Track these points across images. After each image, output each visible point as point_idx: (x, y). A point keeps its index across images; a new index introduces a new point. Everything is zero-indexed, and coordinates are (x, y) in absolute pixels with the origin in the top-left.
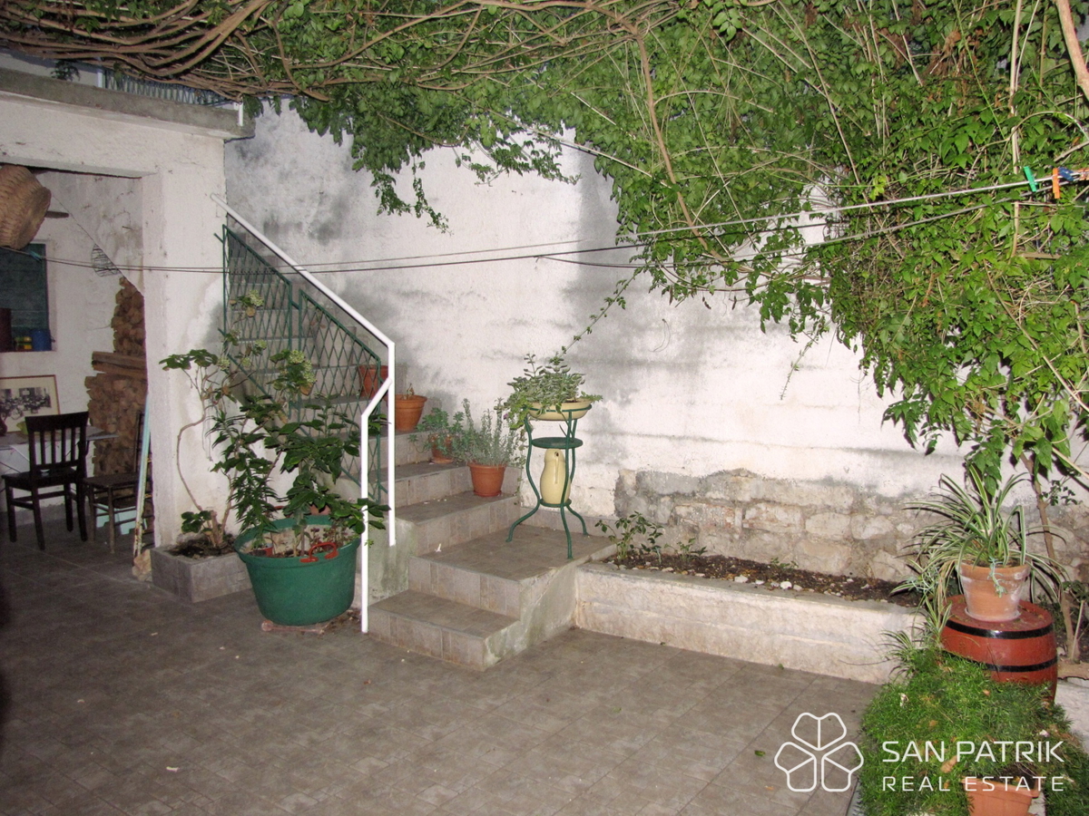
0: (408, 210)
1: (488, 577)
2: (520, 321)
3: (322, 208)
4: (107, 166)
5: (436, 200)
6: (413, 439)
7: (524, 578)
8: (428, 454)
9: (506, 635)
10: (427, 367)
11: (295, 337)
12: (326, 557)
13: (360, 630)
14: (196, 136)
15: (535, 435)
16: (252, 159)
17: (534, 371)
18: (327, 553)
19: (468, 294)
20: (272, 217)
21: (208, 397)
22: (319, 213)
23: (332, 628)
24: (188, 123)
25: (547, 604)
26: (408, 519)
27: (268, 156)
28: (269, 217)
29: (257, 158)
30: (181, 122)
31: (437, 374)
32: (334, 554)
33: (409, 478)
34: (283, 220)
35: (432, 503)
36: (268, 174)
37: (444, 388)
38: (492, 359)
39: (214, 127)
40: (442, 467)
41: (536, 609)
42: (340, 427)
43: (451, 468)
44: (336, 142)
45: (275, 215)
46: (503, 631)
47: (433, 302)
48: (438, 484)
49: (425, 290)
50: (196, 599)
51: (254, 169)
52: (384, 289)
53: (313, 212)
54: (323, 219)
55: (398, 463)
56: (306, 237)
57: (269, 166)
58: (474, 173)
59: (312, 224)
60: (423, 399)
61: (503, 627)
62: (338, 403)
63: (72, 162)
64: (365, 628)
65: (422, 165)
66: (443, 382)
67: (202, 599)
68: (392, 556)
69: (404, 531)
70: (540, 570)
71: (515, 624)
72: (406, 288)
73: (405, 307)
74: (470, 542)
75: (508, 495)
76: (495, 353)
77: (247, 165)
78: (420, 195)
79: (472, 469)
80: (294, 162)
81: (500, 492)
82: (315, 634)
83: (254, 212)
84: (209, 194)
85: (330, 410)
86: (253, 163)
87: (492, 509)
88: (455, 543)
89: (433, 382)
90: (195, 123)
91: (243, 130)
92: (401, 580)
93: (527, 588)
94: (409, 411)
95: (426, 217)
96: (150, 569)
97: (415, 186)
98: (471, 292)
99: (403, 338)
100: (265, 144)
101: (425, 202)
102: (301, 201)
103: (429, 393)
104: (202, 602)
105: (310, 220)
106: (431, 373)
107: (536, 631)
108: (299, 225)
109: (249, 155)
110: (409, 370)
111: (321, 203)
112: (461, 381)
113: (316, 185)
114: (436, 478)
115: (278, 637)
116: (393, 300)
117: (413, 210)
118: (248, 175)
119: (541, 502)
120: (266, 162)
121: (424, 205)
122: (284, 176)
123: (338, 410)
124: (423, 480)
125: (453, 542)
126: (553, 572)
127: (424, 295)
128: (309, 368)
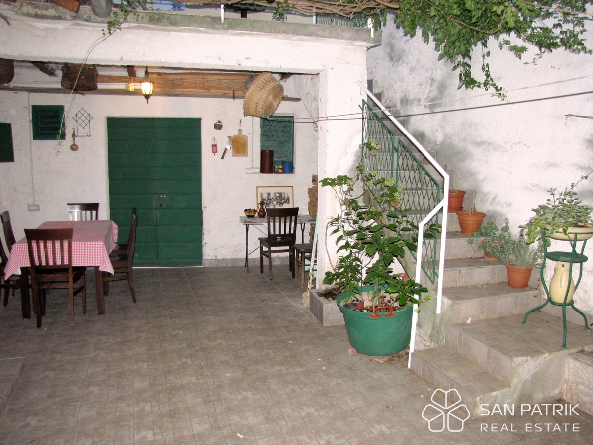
0: (479, 86)
1: (493, 350)
2: (552, 163)
3: (432, 88)
4: (294, 67)
5: (499, 78)
6: (471, 242)
7: (518, 356)
8: (481, 254)
9: (496, 396)
10: (488, 193)
11: (395, 170)
12: (386, 316)
13: (407, 366)
14: (349, 47)
15: (550, 249)
16: (396, 61)
17: (554, 201)
18: (387, 313)
19: (518, 143)
20: (405, 95)
21: (345, 204)
22: (430, 91)
23: (391, 361)
24: (338, 38)
25: (537, 379)
26: (449, 298)
27: (404, 58)
28: (404, 96)
29: (399, 60)
30: (334, 37)
31: (494, 199)
32: (391, 315)
33: (459, 269)
34: (411, 98)
35: (475, 287)
36: (404, 69)
37: (498, 208)
38: (531, 190)
39: (356, 39)
40: (488, 263)
41: (526, 381)
42: (410, 230)
43: (494, 264)
44: (425, 41)
45: (407, 94)
46: (494, 393)
47: (495, 149)
48: (482, 275)
49: (490, 141)
50: (325, 324)
51: (396, 67)
52: (465, 140)
53: (427, 91)
54: (432, 95)
55: (448, 258)
56: (423, 107)
57: (404, 65)
58: (512, 54)
59: (426, 99)
60: (483, 215)
61: (495, 390)
62: (410, 214)
63: (275, 66)
64: (409, 367)
65: (488, 54)
66: (498, 204)
67: (328, 325)
68: (438, 320)
69: (446, 305)
70: (534, 352)
71: (505, 390)
72: (479, 140)
73: (477, 152)
74: (494, 319)
75: (532, 289)
76: (533, 186)
77: (393, 65)
78: (488, 75)
79: (508, 268)
80: (418, 60)
81: (526, 285)
82: (378, 363)
83: (396, 93)
84: (356, 82)
85: (405, 219)
86: (396, 64)
87: (517, 297)
88: (483, 318)
89: (491, 203)
90: (343, 38)
91: (374, 40)
92: (441, 338)
93: (519, 364)
94: (471, 222)
95: (492, 90)
96: (309, 302)
97: (483, 69)
98: (520, 142)
99: (475, 173)
100: (403, 51)
101: (491, 79)
102: (421, 85)
103: (489, 211)
104: (327, 327)
105: (425, 96)
106: (491, 198)
107: (525, 397)
108: (419, 100)
109: (395, 59)
110: (478, 195)
111: (431, 85)
112: (509, 205)
113: (429, 74)
114: (481, 270)
115: (356, 359)
116: (470, 147)
117: (482, 86)
118: (394, 71)
119: (550, 300)
120: (403, 62)
121: (491, 82)
122: (412, 70)
123: (410, 219)
124: (470, 271)
125: (482, 317)
126: (546, 355)
127: (490, 144)
128: (400, 189)
